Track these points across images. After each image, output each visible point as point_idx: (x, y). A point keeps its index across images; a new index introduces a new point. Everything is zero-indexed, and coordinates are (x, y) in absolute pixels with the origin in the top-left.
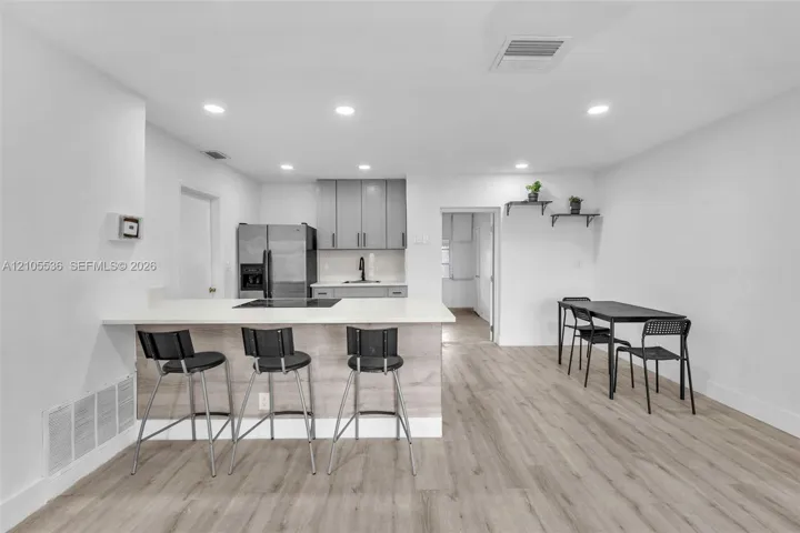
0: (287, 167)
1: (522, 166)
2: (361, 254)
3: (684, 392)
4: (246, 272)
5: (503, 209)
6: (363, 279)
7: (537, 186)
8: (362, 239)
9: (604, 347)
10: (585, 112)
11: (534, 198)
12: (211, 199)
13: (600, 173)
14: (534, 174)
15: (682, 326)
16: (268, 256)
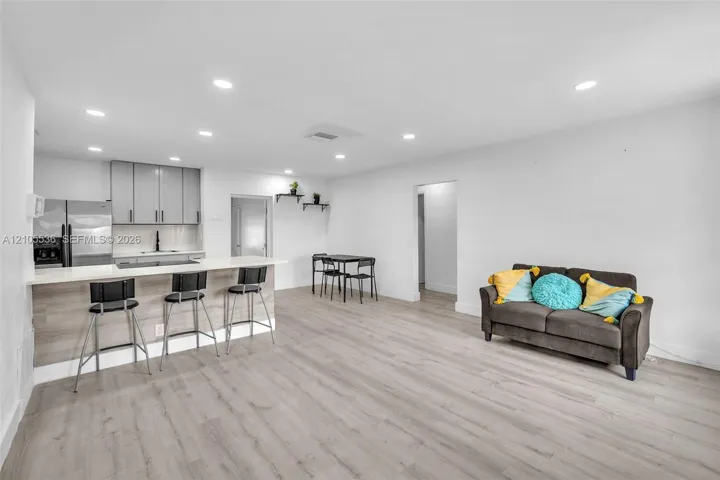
0: (95, 149)
1: (288, 172)
3: (374, 296)
4: (38, 246)
5: (274, 197)
6: (158, 249)
7: (296, 185)
9: (336, 278)
10: (334, 157)
11: (294, 193)
13: (331, 180)
14: (296, 177)
15: (371, 261)
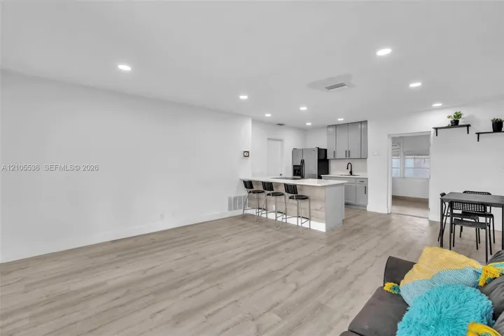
0: (309, 124)
2: (350, 161)
4: (295, 169)
6: (351, 174)
7: (458, 115)
8: (348, 153)
12: (281, 140)
16: (303, 162)
